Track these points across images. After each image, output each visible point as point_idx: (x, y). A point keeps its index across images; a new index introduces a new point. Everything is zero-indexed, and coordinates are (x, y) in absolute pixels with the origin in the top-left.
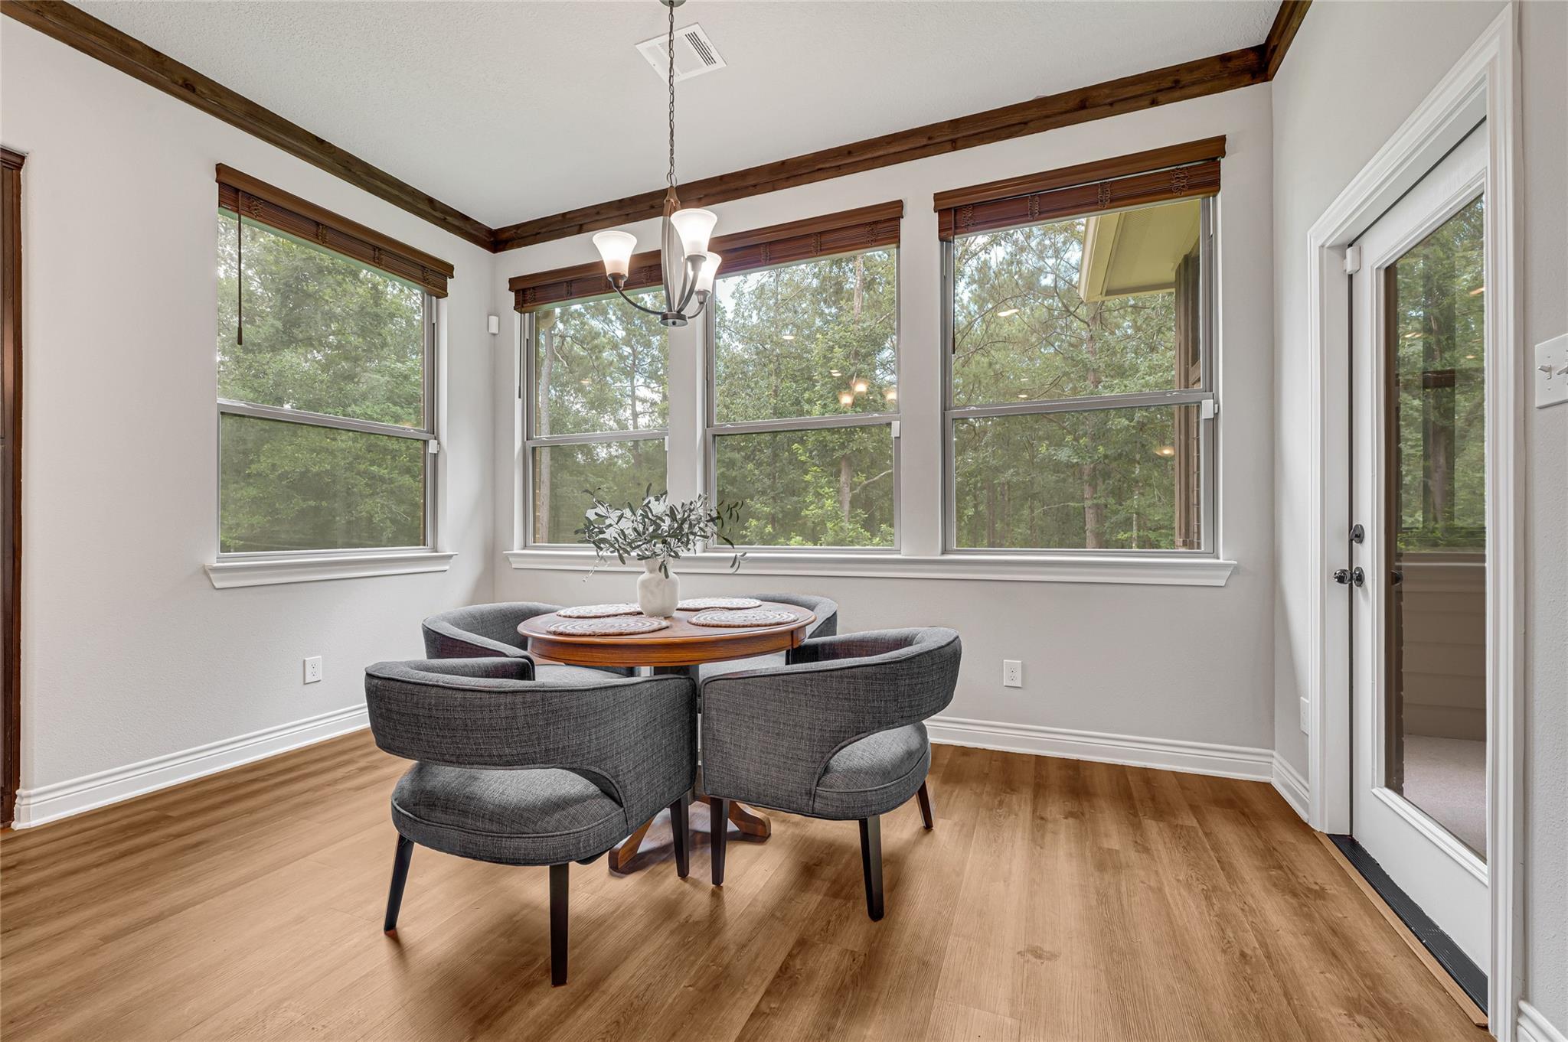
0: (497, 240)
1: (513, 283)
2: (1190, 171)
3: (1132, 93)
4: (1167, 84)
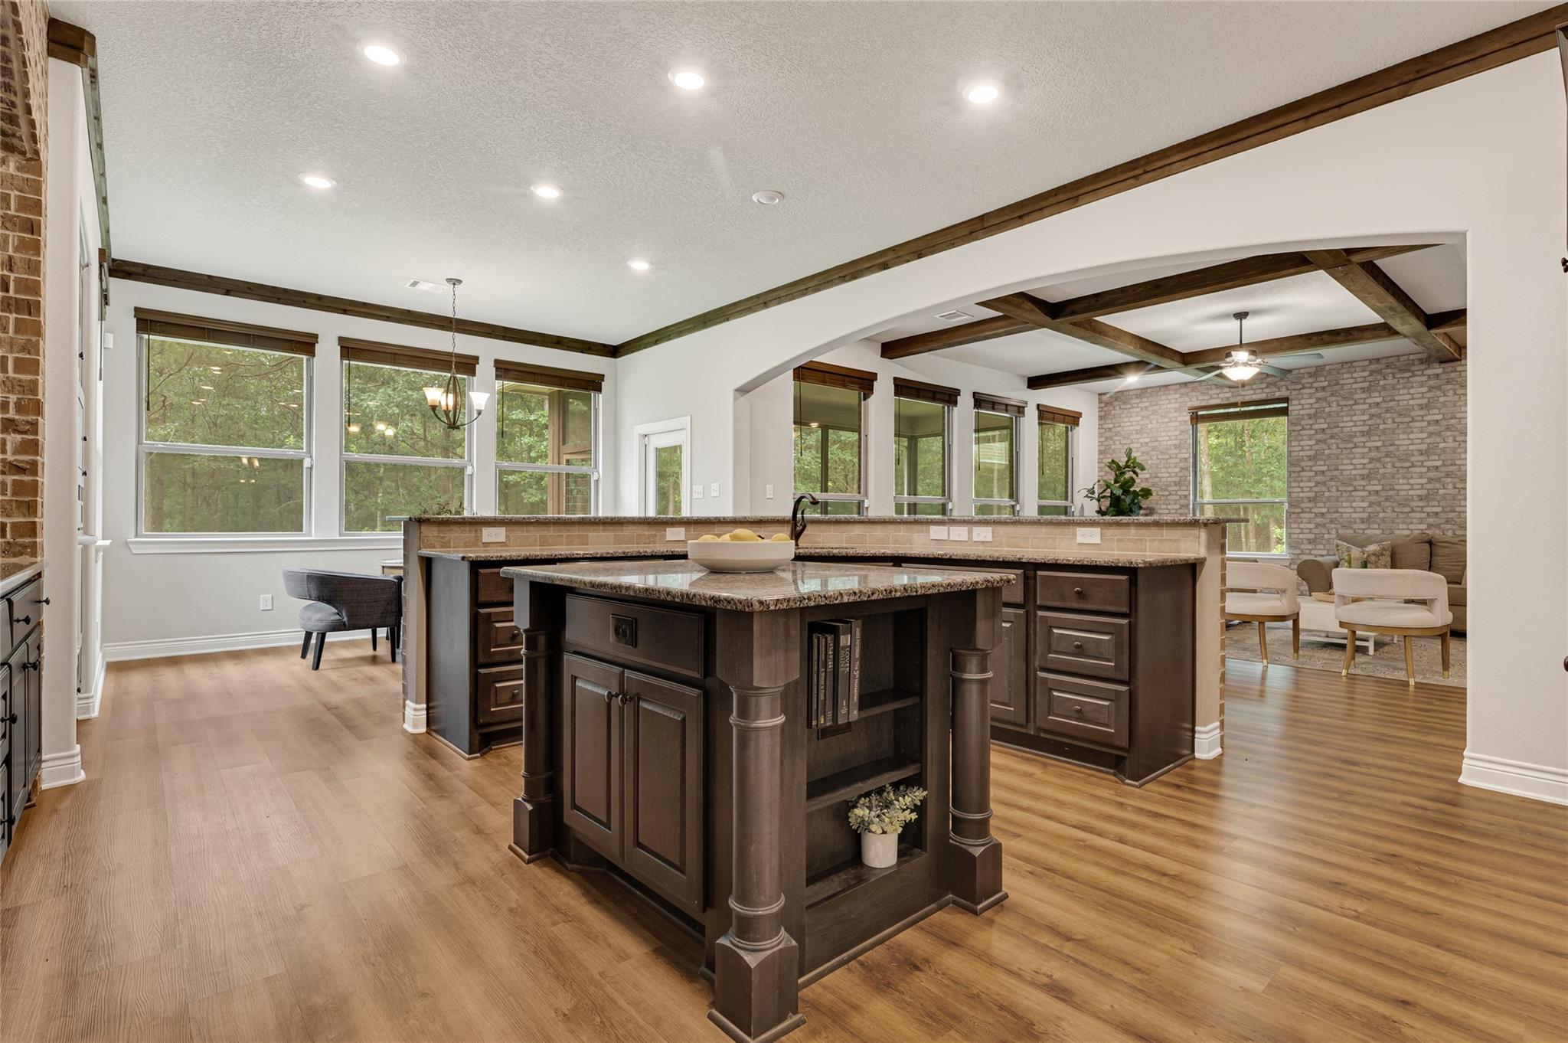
1: (139, 311)
2: (592, 383)
3: (575, 345)
4: (586, 347)
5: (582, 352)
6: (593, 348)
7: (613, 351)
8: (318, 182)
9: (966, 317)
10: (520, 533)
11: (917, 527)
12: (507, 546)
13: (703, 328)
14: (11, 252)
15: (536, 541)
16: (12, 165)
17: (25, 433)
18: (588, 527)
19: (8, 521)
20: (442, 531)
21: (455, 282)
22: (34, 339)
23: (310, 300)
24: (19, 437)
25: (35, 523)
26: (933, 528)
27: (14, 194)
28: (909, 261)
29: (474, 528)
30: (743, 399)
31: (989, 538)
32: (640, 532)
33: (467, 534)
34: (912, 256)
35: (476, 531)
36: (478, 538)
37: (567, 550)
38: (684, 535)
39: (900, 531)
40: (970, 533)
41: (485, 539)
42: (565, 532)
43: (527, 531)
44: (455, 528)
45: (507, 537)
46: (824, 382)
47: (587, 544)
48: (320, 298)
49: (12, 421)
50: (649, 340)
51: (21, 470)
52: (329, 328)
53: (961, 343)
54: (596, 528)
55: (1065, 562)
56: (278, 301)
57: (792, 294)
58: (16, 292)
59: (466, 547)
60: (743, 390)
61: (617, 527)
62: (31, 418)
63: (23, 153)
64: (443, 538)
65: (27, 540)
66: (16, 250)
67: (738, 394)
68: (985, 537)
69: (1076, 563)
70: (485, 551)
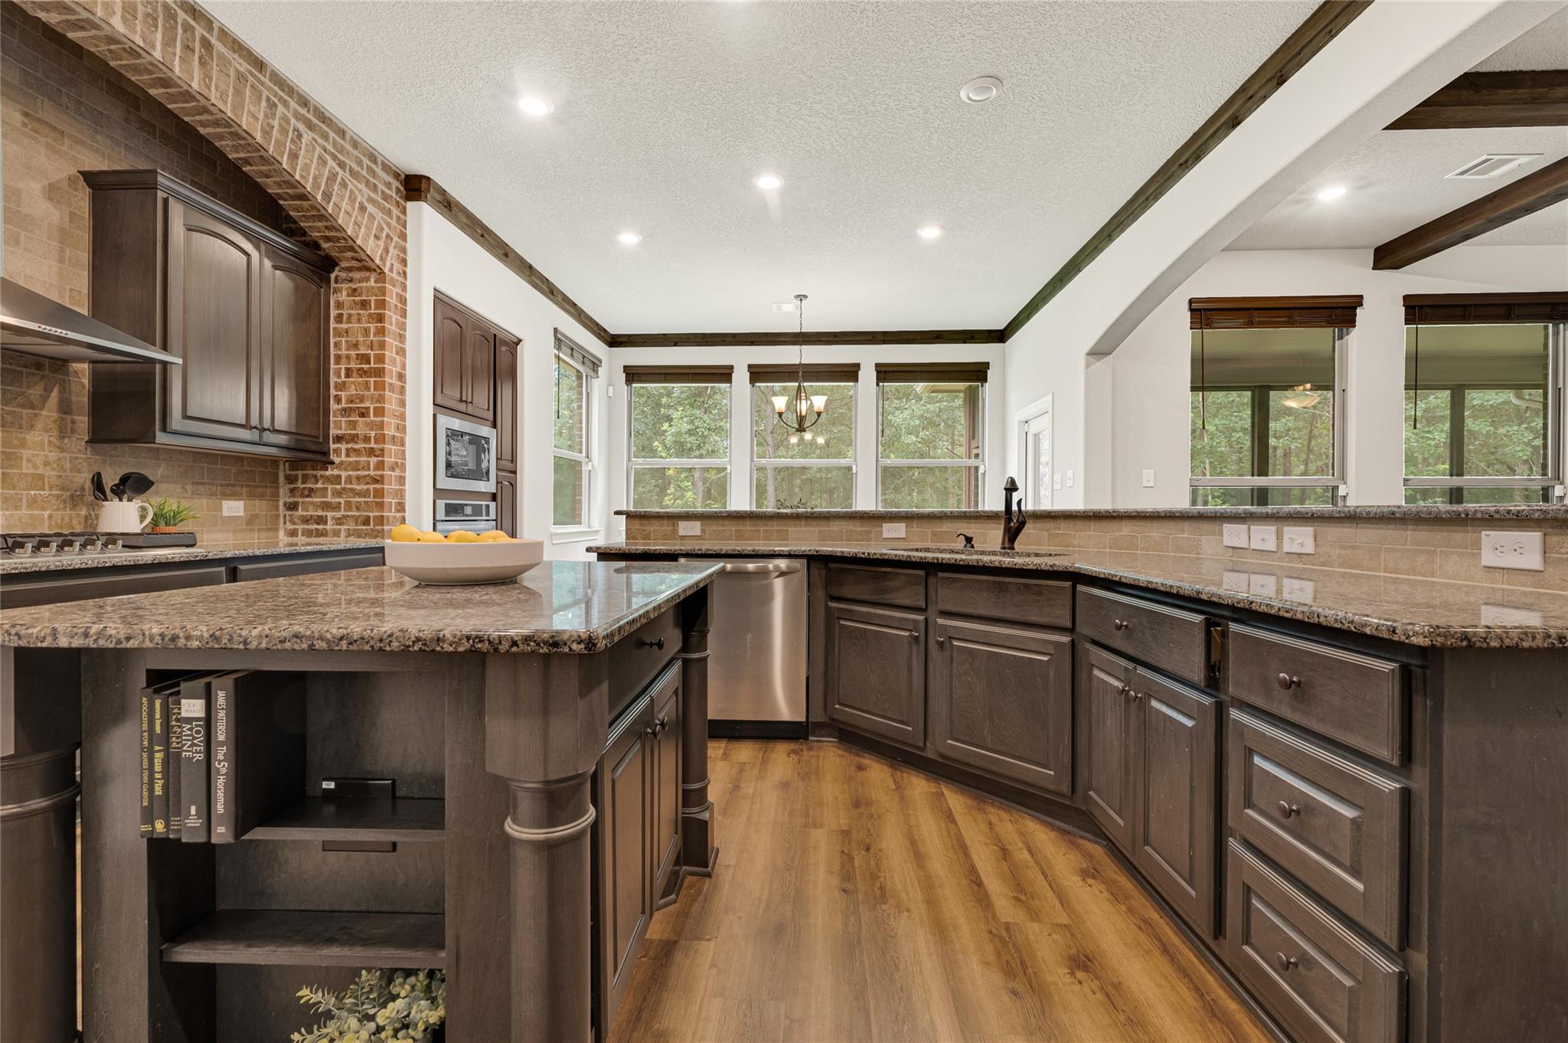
0: (615, 341)
1: (626, 368)
2: (977, 373)
3: (957, 336)
4: (969, 336)
5: (964, 343)
6: (976, 336)
7: (999, 336)
8: (629, 239)
9: (1523, 160)
10: (715, 527)
11: (1206, 526)
12: (702, 539)
13: (1061, 288)
14: (372, 338)
15: (732, 535)
16: (372, 280)
17: (378, 456)
18: (788, 522)
19: (371, 514)
20: (644, 525)
21: (801, 297)
22: (382, 393)
23: (728, 339)
24: (376, 459)
25: (382, 516)
26: (1228, 527)
27: (373, 298)
28: (1265, 98)
29: (671, 522)
30: (1102, 365)
31: (1309, 548)
32: (851, 527)
33: (665, 527)
34: (1268, 87)
35: (673, 524)
36: (675, 531)
37: (765, 545)
38: (904, 533)
39: (1183, 531)
40: (1279, 537)
41: (681, 533)
42: (762, 527)
43: (723, 525)
44: (654, 522)
45: (703, 530)
46: (1250, 324)
47: (787, 540)
48: (734, 335)
49: (372, 449)
50: (1023, 316)
51: (376, 481)
52: (741, 358)
53: (1529, 210)
54: (797, 523)
55: (1263, 609)
56: (707, 344)
57: (1133, 212)
58: (374, 363)
59: (664, 539)
60: (1098, 352)
61: (822, 522)
62: (381, 446)
63: (375, 270)
64: (644, 530)
65: (380, 527)
66: (375, 336)
67: (1091, 359)
68: (1302, 545)
69: (1282, 613)
70: (682, 545)
